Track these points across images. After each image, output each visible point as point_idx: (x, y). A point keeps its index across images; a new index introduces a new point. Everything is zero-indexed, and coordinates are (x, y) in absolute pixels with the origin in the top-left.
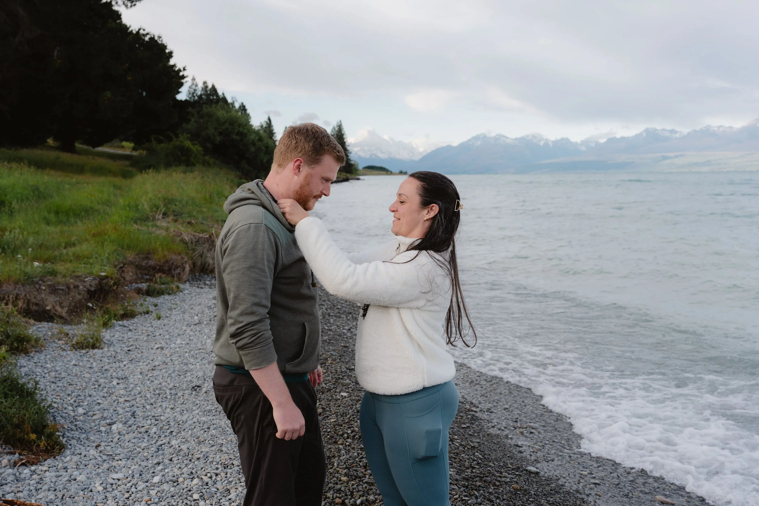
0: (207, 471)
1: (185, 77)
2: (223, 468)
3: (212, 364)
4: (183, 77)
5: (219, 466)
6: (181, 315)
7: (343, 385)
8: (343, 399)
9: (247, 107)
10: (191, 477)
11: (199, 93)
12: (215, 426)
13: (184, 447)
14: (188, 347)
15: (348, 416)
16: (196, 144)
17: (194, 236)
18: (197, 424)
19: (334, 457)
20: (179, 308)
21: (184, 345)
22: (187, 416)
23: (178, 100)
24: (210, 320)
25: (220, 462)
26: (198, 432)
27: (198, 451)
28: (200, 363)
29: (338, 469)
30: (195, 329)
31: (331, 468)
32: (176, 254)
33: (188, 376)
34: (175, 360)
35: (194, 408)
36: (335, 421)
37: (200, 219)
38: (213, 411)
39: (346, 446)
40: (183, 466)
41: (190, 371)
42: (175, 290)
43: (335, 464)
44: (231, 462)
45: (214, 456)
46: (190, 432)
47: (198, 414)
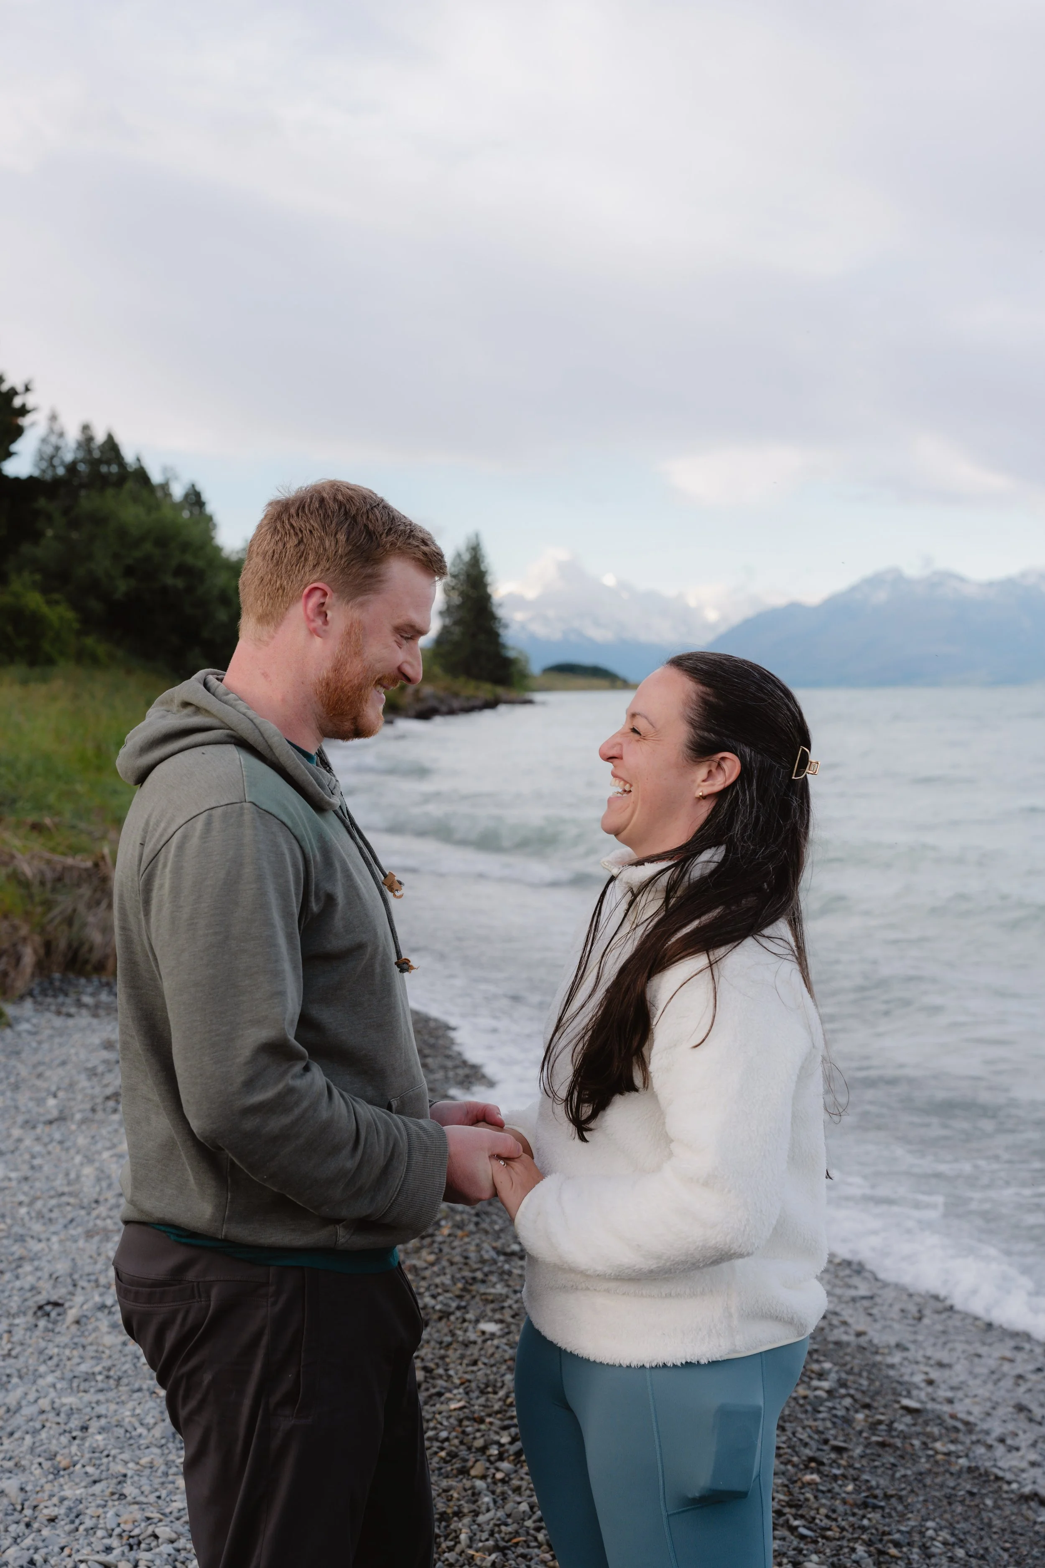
0: (77, 1557)
1: (29, 412)
3: (96, 1239)
4: (23, 411)
5: (114, 1542)
6: (9, 1094)
7: (487, 1302)
8: (485, 1341)
9: (206, 496)
11: (69, 457)
12: (103, 1421)
14: (26, 1188)
15: (501, 1393)
16: (57, 603)
17: (49, 862)
18: (51, 1416)
19: (459, 1514)
22: (19, 1392)
23: (6, 478)
24: (93, 1110)
25: (118, 1531)
27: (51, 1496)
28: (62, 1236)
29: (471, 1552)
30: (49, 1135)
31: (451, 1549)
33: (26, 1275)
35: (42, 1369)
36: (461, 1408)
37: (67, 816)
38: (99, 1378)
39: (495, 1483)
41: (32, 1260)
43: (463, 1537)
45: (101, 1510)
46: (28, 1439)
47: (54, 1386)
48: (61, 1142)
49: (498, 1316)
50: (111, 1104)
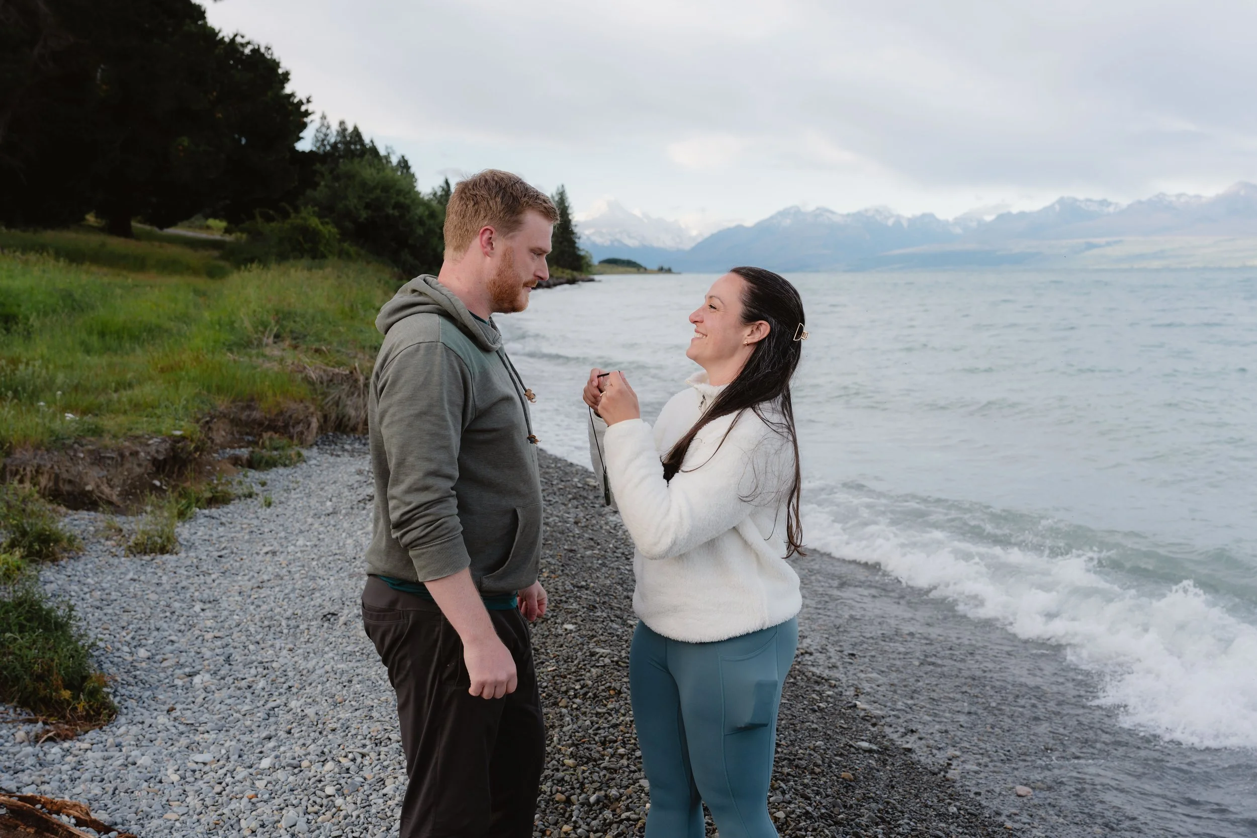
0: (347, 750)
1: (310, 114)
2: (374, 745)
3: (355, 578)
4: (307, 114)
5: (367, 742)
6: (305, 499)
7: (568, 613)
8: (567, 634)
9: (410, 163)
10: (322, 759)
11: (333, 140)
12: (360, 677)
13: (310, 712)
14: (316, 551)
15: (576, 662)
16: (327, 223)
17: (325, 371)
18: (332, 674)
19: (553, 727)
20: (301, 488)
21: (309, 548)
22: (314, 662)
23: (297, 151)
24: (352, 508)
25: (369, 736)
26: (332, 687)
27: (333, 717)
28: (336, 577)
29: (559, 747)
30: (328, 522)
32: (295, 402)
33: (317, 598)
34: (296, 573)
35: (327, 649)
36: (554, 670)
38: (358, 654)
39: (572, 710)
40: (309, 742)
41: (320, 590)
42: (295, 458)
43: (555, 739)
44: (387, 735)
45: (359, 725)
46: (320, 687)
47: (333, 658)
48: (334, 526)
49: (574, 621)
50: (362, 504)
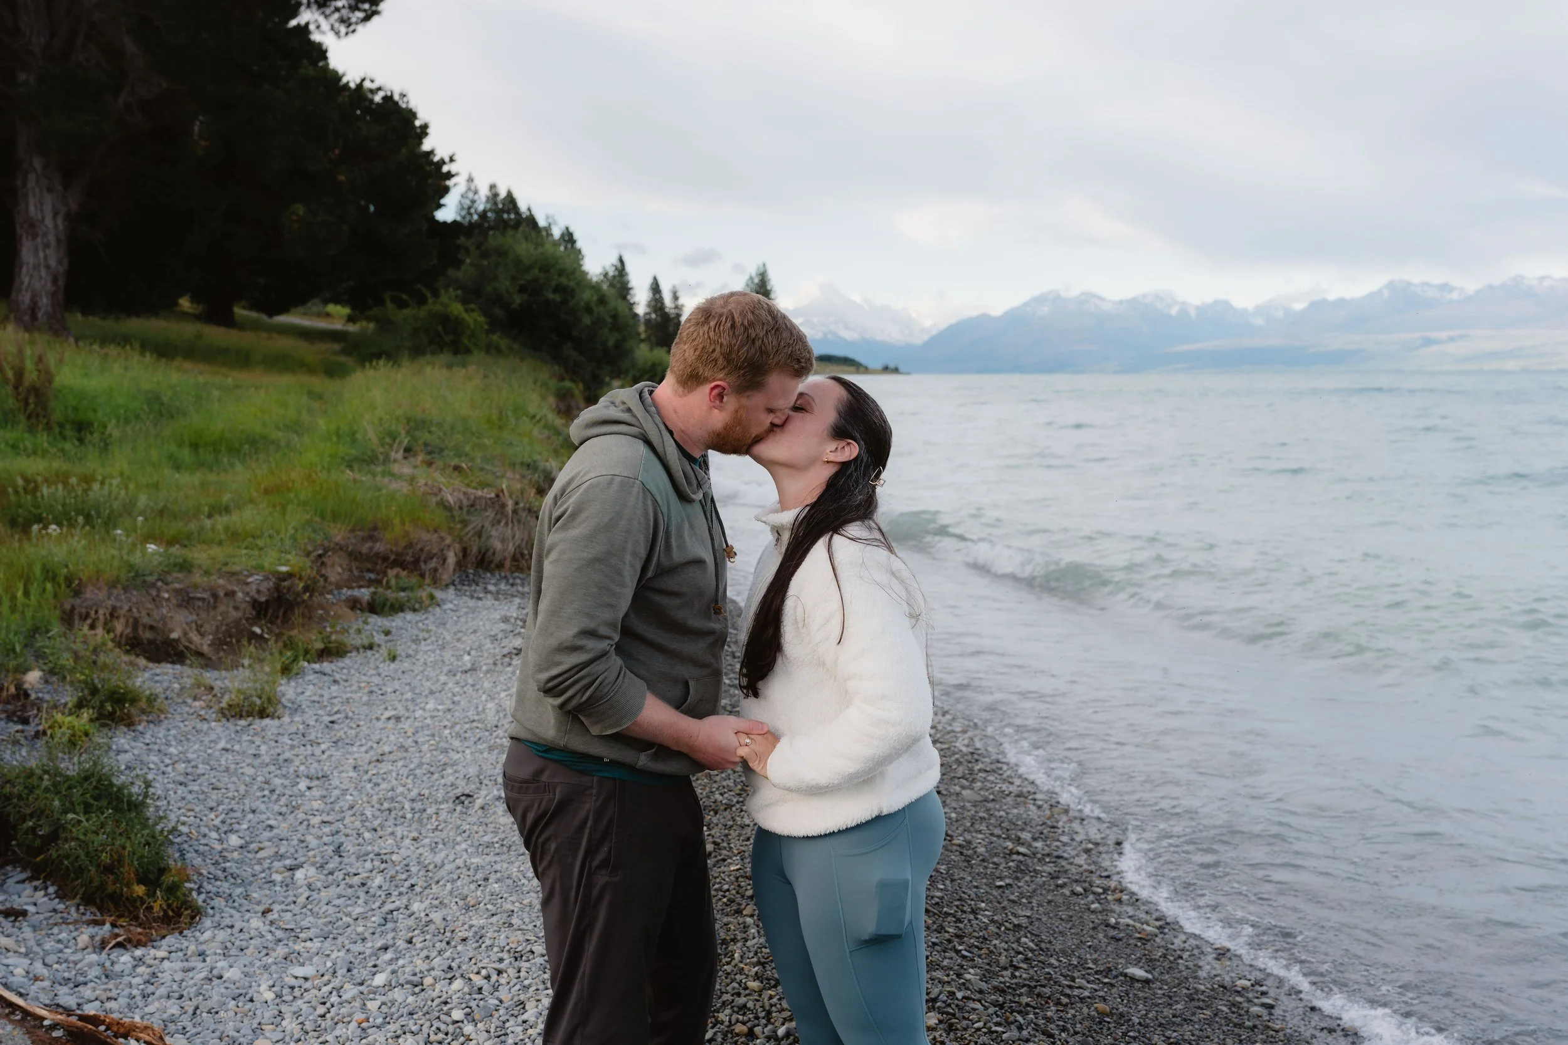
0: (480, 965)
1: (453, 176)
2: (513, 960)
3: (496, 751)
4: (449, 175)
5: (505, 955)
6: (438, 652)
9: (576, 236)
10: (449, 975)
11: (481, 208)
12: (499, 875)
13: (436, 916)
14: (449, 717)
16: (473, 310)
17: (465, 493)
18: (464, 870)
19: (734, 940)
20: (433, 639)
21: (441, 713)
22: (442, 855)
23: (438, 222)
24: (495, 664)
25: (507, 948)
26: (464, 886)
27: (464, 924)
28: (473, 749)
29: (742, 965)
30: (465, 680)
31: (728, 963)
32: (428, 531)
33: (448, 775)
34: (424, 743)
35: (459, 839)
36: (737, 870)
37: (479, 460)
38: (497, 846)
40: (433, 954)
41: (453, 765)
42: (427, 602)
43: (736, 955)
44: (528, 948)
45: (496, 934)
46: (449, 886)
47: (466, 850)
48: (473, 686)
50: (507, 660)
